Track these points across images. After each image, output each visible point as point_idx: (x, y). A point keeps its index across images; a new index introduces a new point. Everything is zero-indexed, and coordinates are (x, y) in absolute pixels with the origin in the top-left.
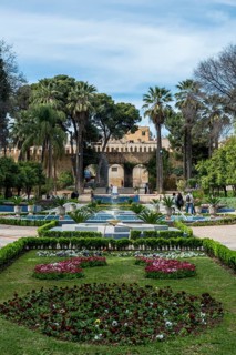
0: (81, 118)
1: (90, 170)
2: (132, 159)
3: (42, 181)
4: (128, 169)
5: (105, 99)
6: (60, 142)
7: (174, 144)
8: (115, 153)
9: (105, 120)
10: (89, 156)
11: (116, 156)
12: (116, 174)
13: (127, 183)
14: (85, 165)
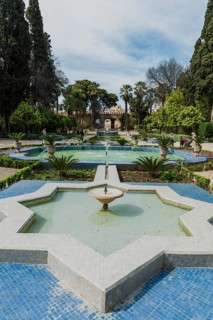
0: (93, 98)
1: (98, 121)
2: (114, 117)
3: (75, 125)
4: (113, 121)
5: (104, 91)
6: (85, 109)
7: (132, 111)
8: (107, 114)
9: (104, 100)
10: (96, 115)
11: (108, 116)
12: (108, 123)
13: (113, 127)
14: (95, 119)
